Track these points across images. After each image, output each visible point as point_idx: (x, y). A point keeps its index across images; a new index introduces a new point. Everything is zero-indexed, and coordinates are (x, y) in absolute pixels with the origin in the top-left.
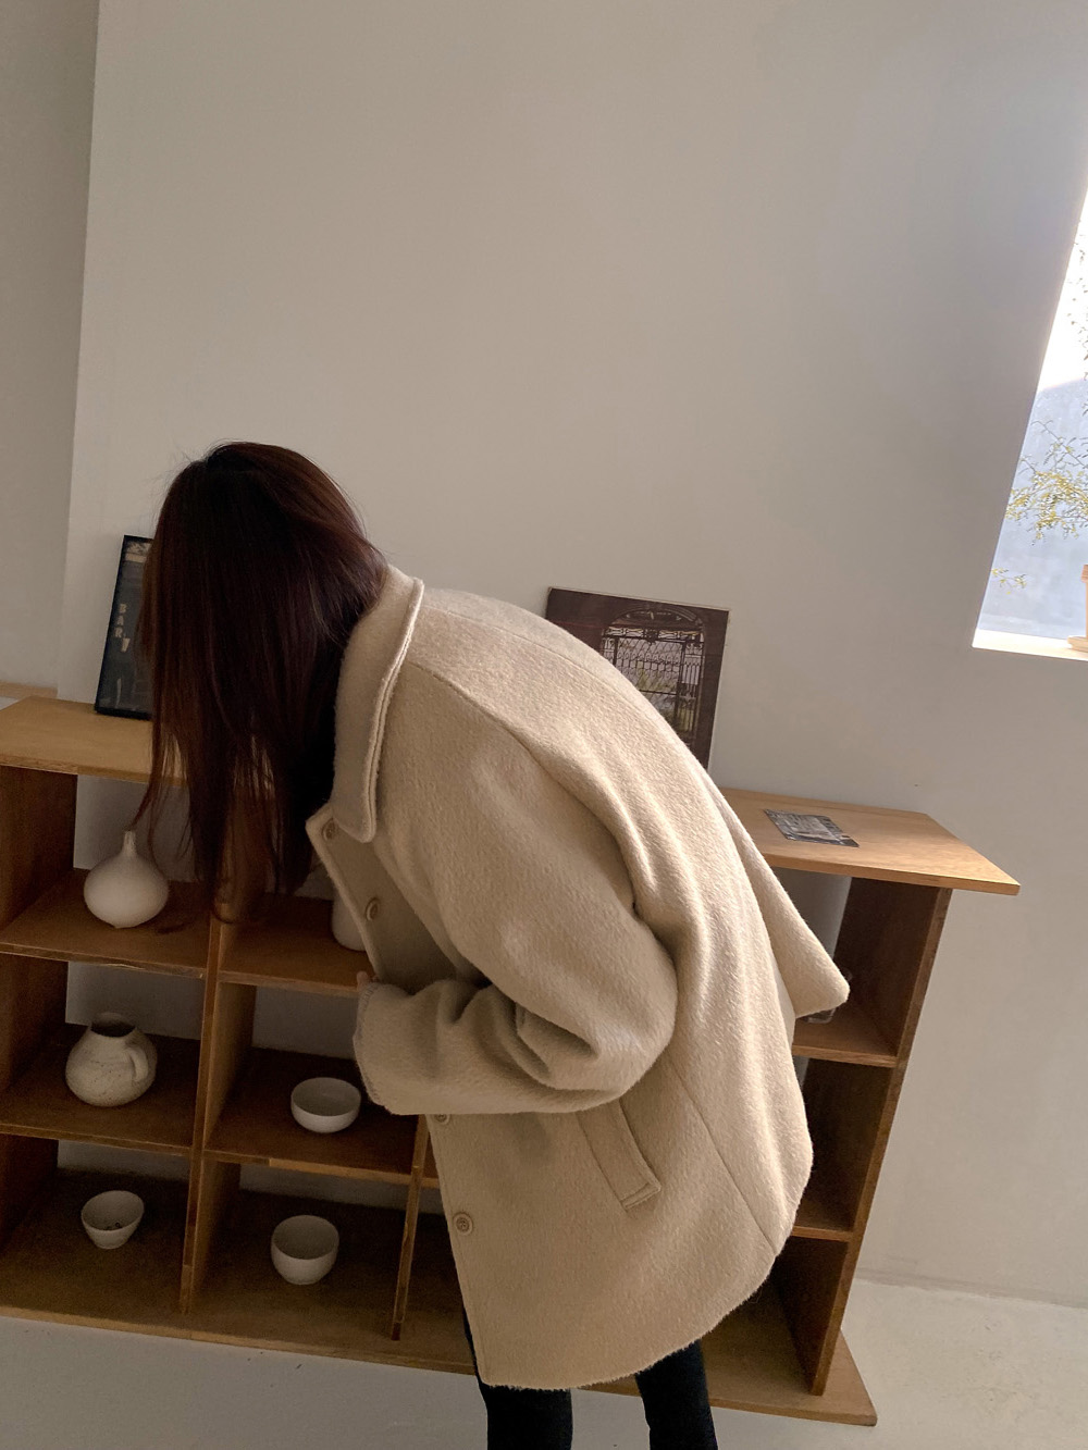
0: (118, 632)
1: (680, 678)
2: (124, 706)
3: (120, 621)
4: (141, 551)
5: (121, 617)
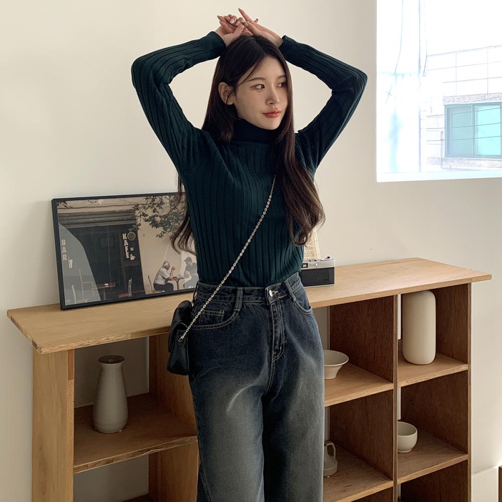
0: (64, 258)
2: (80, 302)
3: (64, 250)
4: (66, 206)
5: (64, 248)
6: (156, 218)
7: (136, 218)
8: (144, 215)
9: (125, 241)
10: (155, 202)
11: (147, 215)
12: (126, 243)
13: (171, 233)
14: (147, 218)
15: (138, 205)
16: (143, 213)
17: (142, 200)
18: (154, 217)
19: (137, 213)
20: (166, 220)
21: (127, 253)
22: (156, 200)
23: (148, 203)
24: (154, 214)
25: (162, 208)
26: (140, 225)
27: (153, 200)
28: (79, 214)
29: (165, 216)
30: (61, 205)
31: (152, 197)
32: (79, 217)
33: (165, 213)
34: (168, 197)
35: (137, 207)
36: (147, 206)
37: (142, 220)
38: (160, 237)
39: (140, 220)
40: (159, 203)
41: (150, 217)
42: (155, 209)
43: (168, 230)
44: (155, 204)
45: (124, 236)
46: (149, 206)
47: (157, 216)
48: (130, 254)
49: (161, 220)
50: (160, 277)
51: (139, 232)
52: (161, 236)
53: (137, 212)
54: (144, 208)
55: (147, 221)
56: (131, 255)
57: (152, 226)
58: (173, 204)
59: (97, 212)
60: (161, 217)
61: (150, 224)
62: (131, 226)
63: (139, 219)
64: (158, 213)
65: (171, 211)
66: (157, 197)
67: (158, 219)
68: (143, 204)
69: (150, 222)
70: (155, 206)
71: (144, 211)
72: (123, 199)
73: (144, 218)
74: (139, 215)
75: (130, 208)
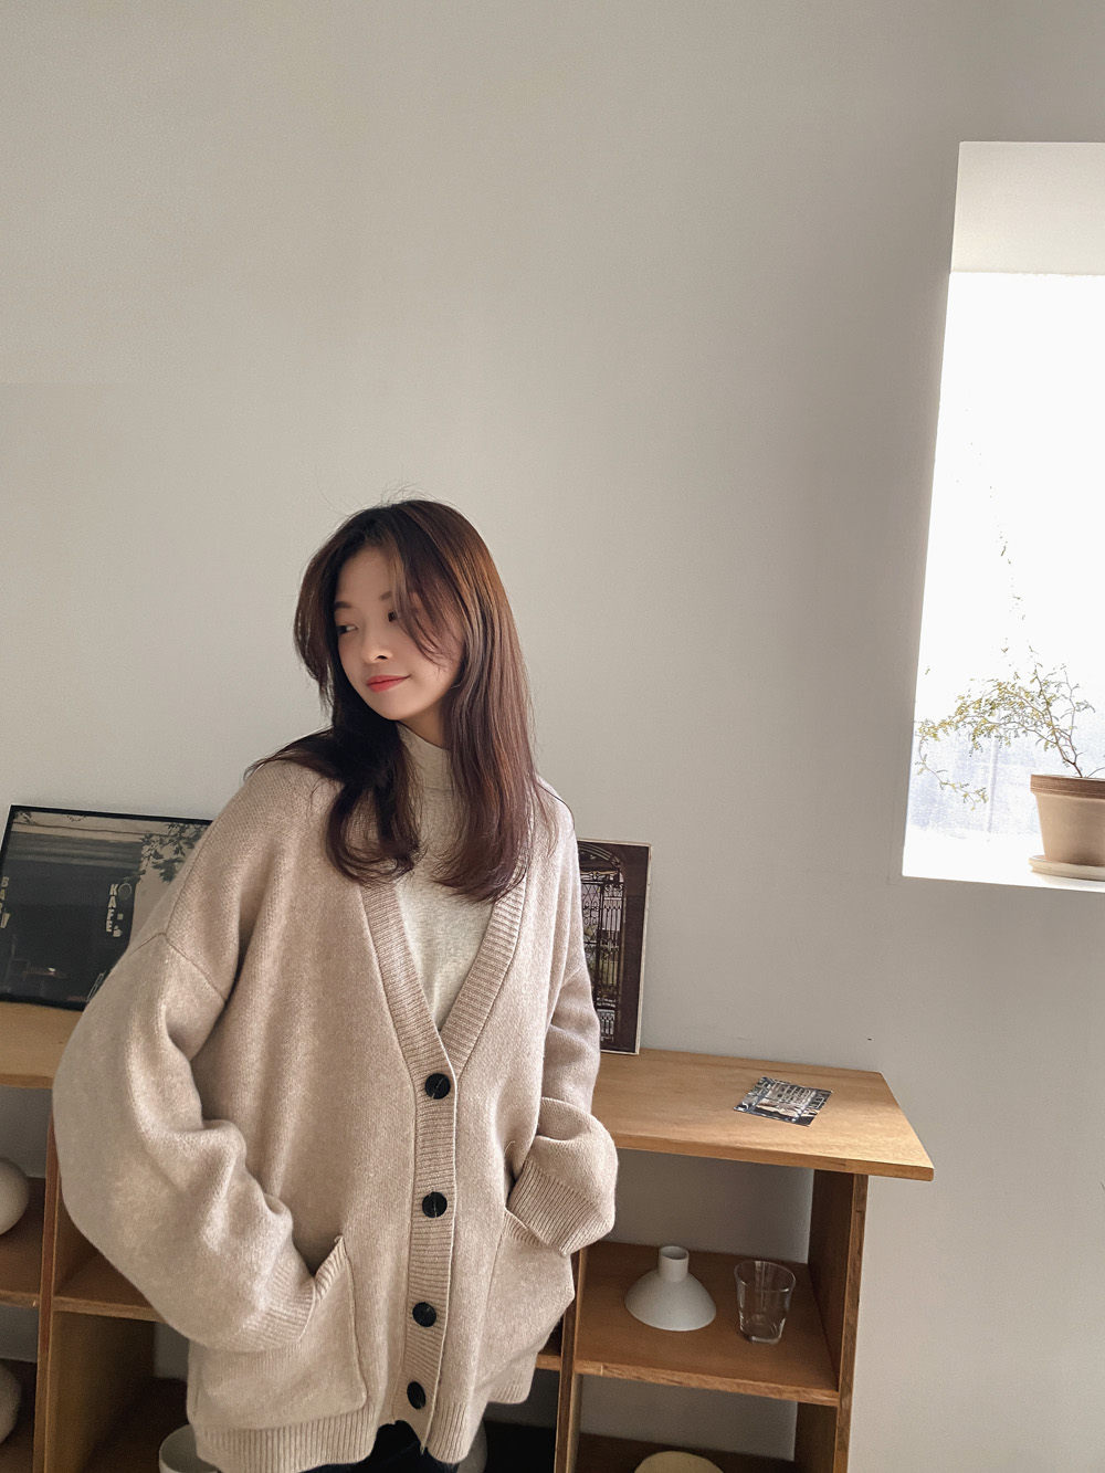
1: (600, 924)
3: (2, 894)
4: (28, 821)
6: (176, 863)
7: (141, 859)
8: (157, 856)
9: (113, 899)
10: (183, 835)
11: (161, 857)
12: (112, 903)
14: (161, 861)
15: (151, 835)
16: (156, 852)
17: (161, 828)
18: (172, 862)
19: (146, 850)
21: (109, 923)
22: (187, 831)
23: (172, 834)
24: (175, 857)
26: (144, 872)
27: (183, 830)
30: (22, 817)
31: (182, 825)
35: (148, 839)
36: (167, 840)
37: (150, 865)
39: (146, 865)
40: (191, 837)
42: (181, 848)
44: (183, 838)
45: (113, 890)
46: (170, 841)
48: (113, 926)
51: (139, 886)
53: (146, 848)
54: (161, 842)
55: (158, 867)
56: (116, 927)
59: (76, 839)
61: (161, 874)
62: (128, 872)
63: (145, 862)
66: (191, 826)
68: (160, 836)
69: (163, 871)
70: (181, 842)
71: (158, 848)
72: (128, 821)
73: (155, 860)
74: (148, 854)
75: (137, 839)
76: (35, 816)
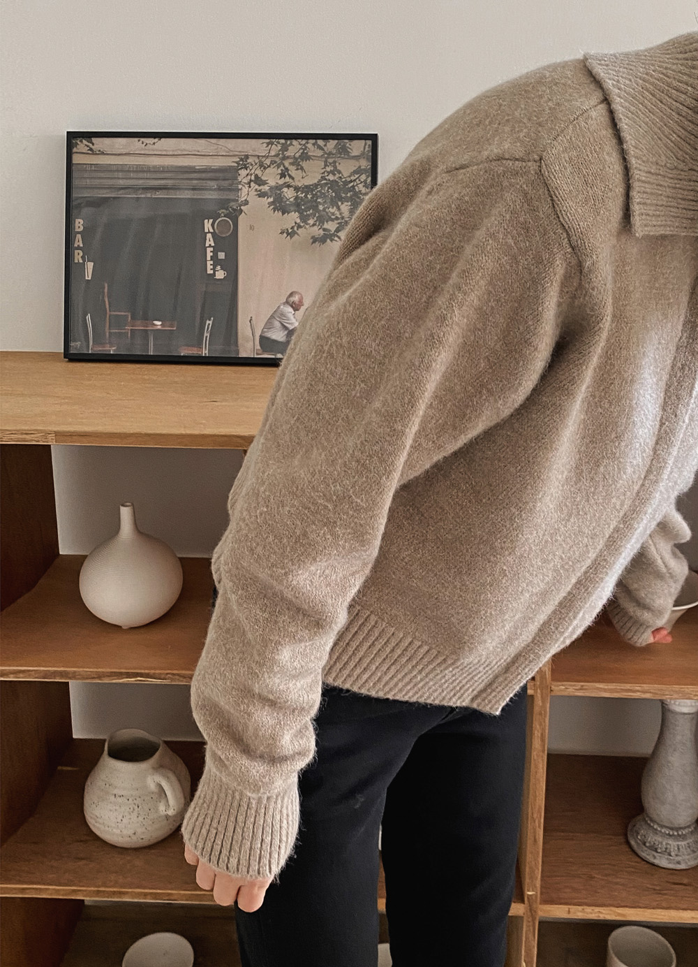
0: (78, 257)
3: (78, 242)
4: (91, 149)
5: (79, 236)
6: (285, 190)
7: (240, 187)
8: (259, 181)
9: (209, 236)
10: (287, 154)
11: (264, 183)
12: (210, 241)
13: (316, 228)
14: (265, 188)
15: (247, 157)
16: (256, 176)
17: (259, 146)
18: (279, 187)
19: (243, 176)
20: (309, 196)
21: (209, 263)
22: (291, 148)
23: (273, 153)
24: (281, 182)
25: (302, 169)
26: (246, 202)
27: (285, 148)
28: (115, 168)
29: (307, 189)
30: (82, 146)
31: (282, 141)
32: (116, 175)
33: (308, 182)
34: (320, 142)
35: (243, 162)
36: (268, 162)
37: (253, 193)
38: (288, 234)
39: (246, 193)
40: (297, 155)
41: (271, 188)
42: (287, 169)
43: (311, 222)
44: (288, 157)
45: (208, 225)
46: (272, 163)
47: (289, 186)
48: (214, 266)
49: (297, 198)
50: (277, 324)
51: (241, 218)
52: (291, 234)
53: (243, 172)
54: (261, 165)
55: (262, 195)
56: (219, 268)
57: (274, 210)
58: (331, 160)
59: (154, 167)
60: (297, 189)
61: (270, 204)
62: (224, 204)
63: (245, 190)
64: (293, 179)
65: (323, 178)
66: (294, 142)
67: (289, 194)
68: (258, 156)
69: (271, 200)
70: (286, 163)
71: (259, 172)
72: (214, 141)
73: (257, 187)
74: (245, 181)
75: (229, 162)
76: (99, 143)
